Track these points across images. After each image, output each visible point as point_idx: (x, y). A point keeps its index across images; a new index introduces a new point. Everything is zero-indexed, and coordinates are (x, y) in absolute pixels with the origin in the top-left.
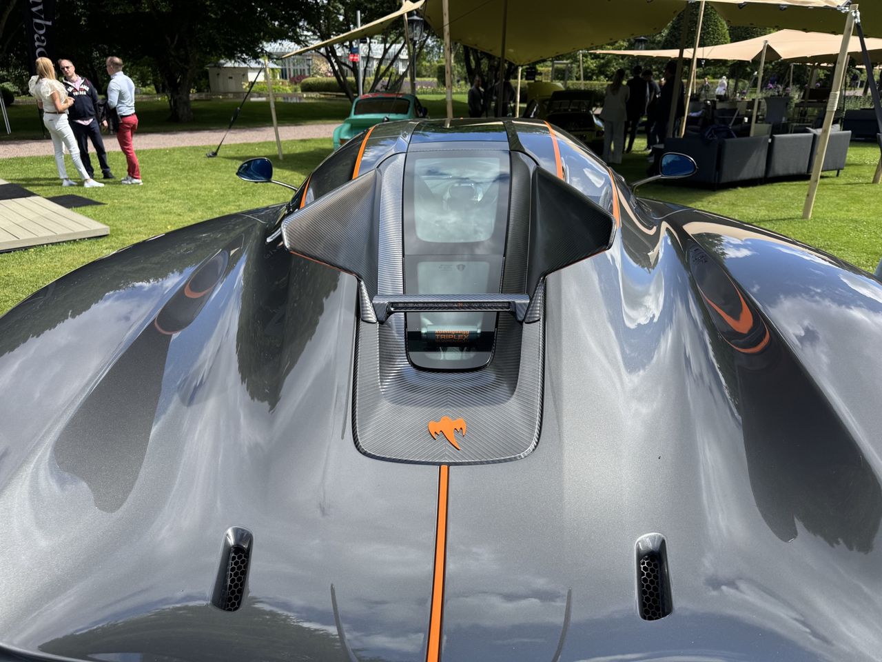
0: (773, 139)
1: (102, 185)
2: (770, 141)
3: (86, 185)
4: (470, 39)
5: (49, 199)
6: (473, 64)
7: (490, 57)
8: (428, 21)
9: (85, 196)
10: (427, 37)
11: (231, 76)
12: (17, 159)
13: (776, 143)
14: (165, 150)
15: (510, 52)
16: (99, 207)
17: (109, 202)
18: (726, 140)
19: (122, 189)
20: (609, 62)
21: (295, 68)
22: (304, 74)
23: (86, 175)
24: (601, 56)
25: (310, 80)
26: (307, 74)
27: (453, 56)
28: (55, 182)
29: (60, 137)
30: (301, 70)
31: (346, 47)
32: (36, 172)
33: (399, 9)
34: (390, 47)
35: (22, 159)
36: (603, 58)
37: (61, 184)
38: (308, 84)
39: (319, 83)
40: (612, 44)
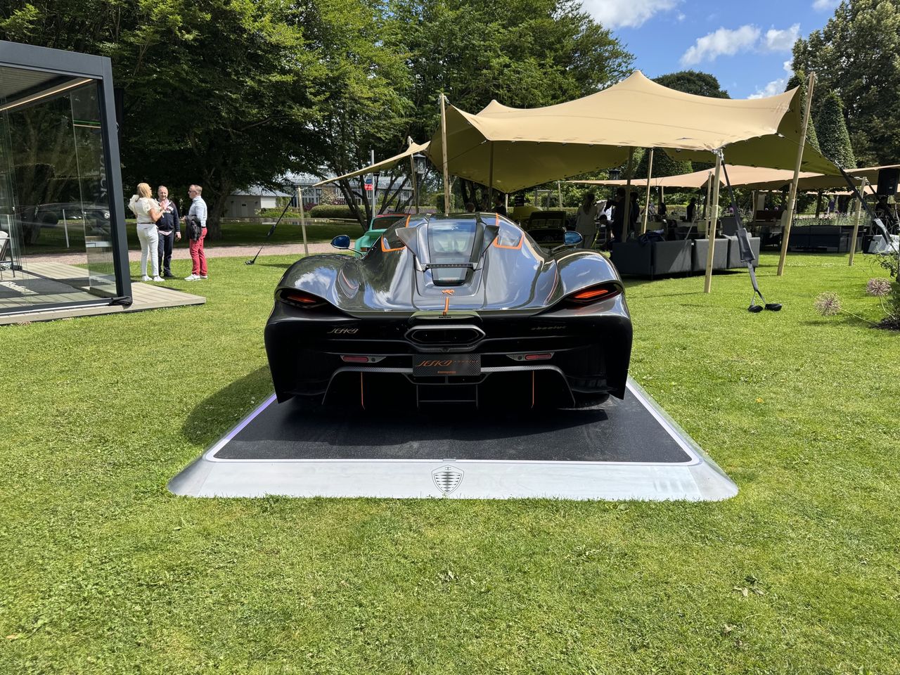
0: (695, 242)
2: (693, 244)
4: (464, 172)
6: (469, 195)
7: (483, 188)
8: (430, 158)
10: (428, 172)
11: (244, 203)
13: (698, 245)
15: (499, 183)
18: (657, 242)
20: (594, 190)
21: (304, 197)
22: (313, 202)
24: (586, 186)
25: (319, 207)
26: (315, 203)
27: (451, 187)
30: (310, 199)
31: (357, 179)
33: (405, 151)
34: (396, 179)
36: (588, 188)
38: (318, 211)
39: (328, 210)
40: (596, 175)
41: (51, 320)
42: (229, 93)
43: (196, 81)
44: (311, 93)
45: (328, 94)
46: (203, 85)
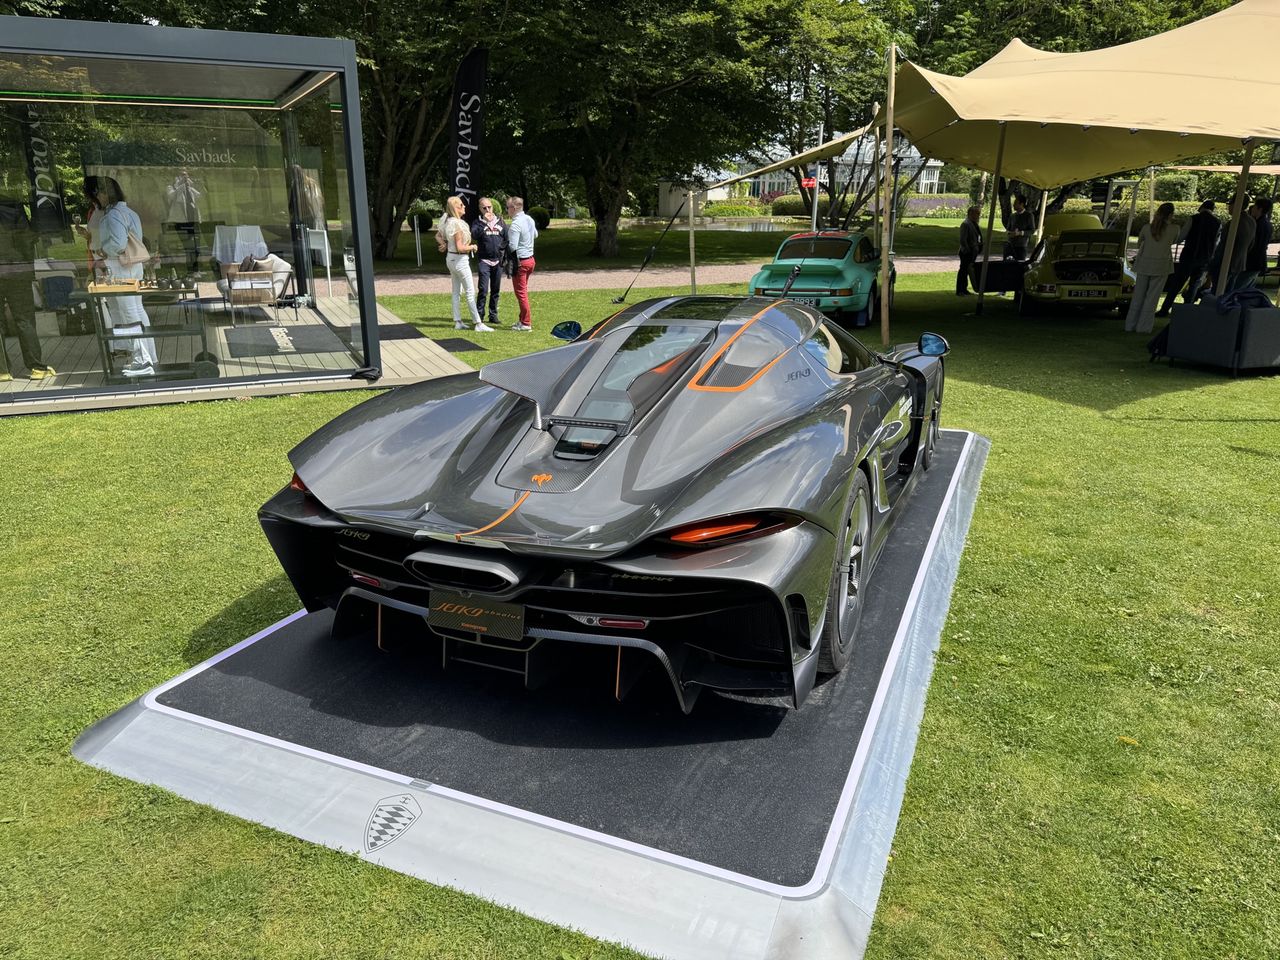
1: (492, 330)
3: (477, 329)
5: (434, 340)
9: (472, 341)
12: (421, 296)
14: (570, 292)
15: (1029, 173)
16: (481, 353)
17: (492, 348)
18: (1253, 309)
19: (510, 334)
23: (479, 320)
25: (785, 198)
28: (448, 322)
29: (459, 279)
32: (435, 312)
35: (425, 296)
37: (454, 327)
38: (782, 204)
39: (797, 202)
41: (275, 396)
42: (623, 48)
43: (578, 32)
44: (743, 38)
45: (767, 38)
46: (587, 37)
